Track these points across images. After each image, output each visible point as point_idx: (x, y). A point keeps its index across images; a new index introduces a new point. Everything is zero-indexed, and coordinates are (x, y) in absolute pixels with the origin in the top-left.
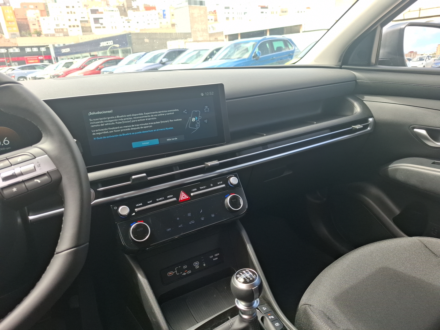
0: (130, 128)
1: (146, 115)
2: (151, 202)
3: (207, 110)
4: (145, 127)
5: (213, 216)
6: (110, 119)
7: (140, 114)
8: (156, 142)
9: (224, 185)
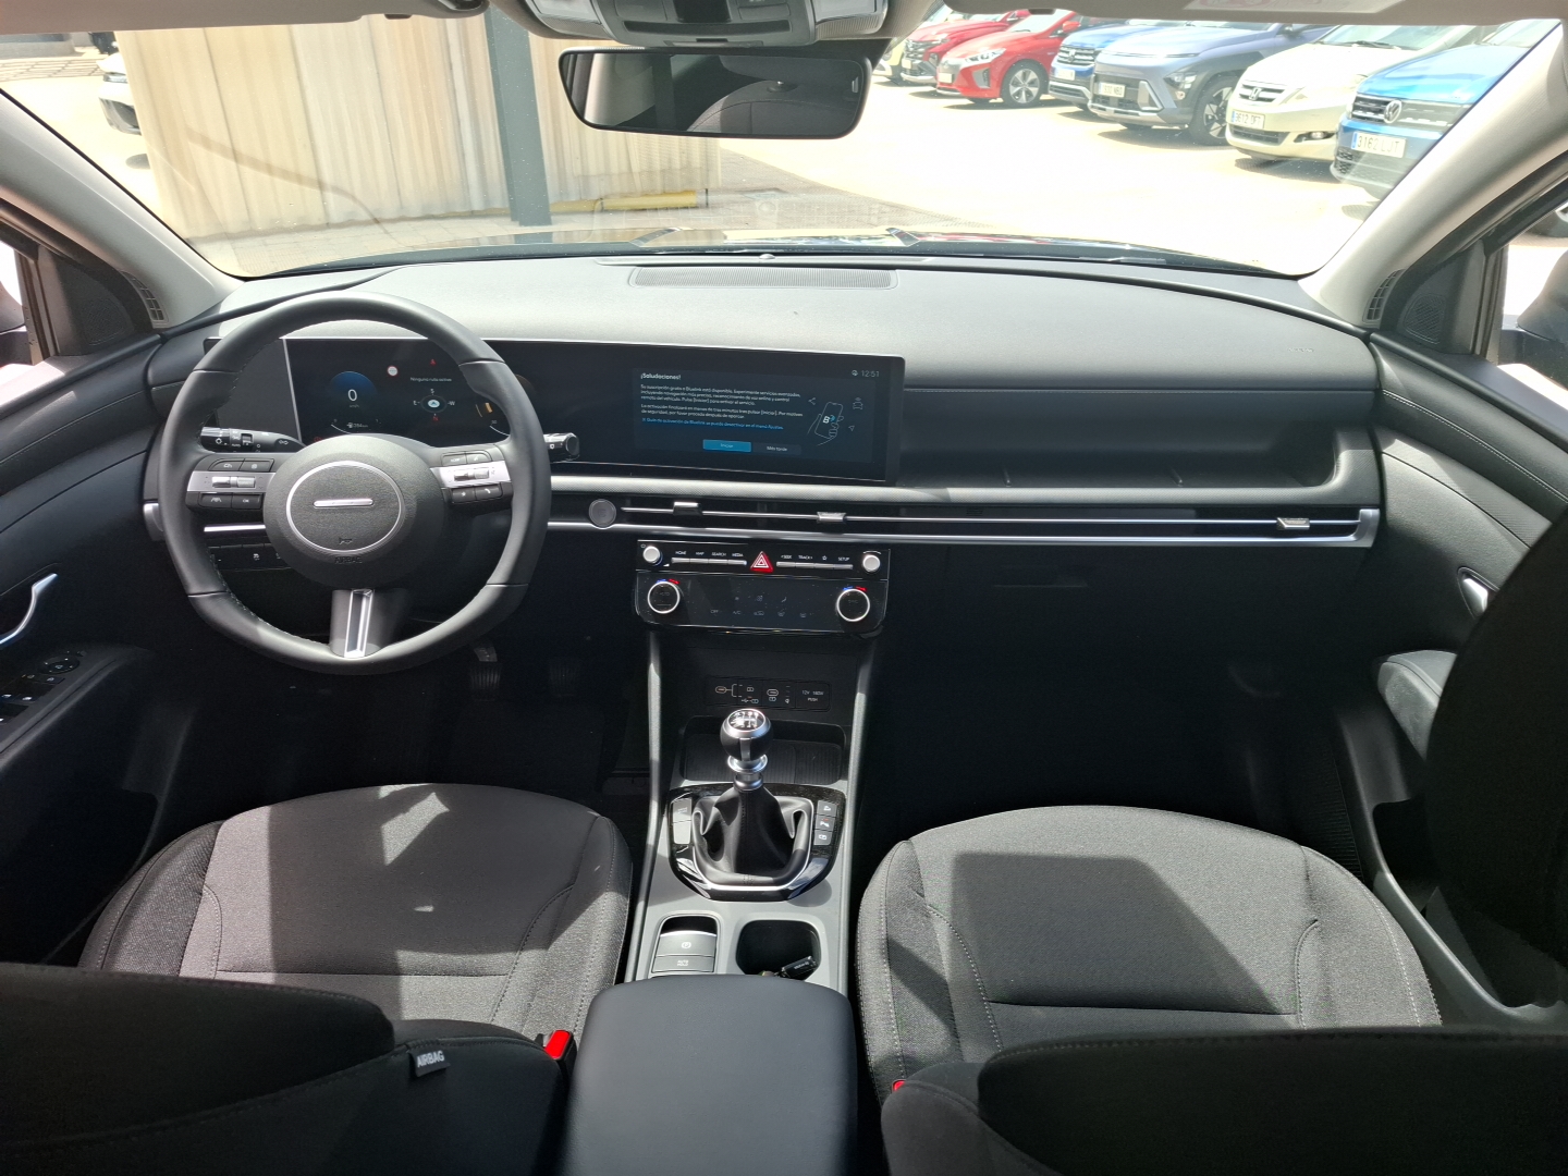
0: (705, 412)
1: (737, 395)
2: (702, 553)
3: (858, 405)
4: (731, 416)
5: (803, 616)
6: (674, 391)
7: (726, 391)
8: (745, 447)
9: (850, 566)
